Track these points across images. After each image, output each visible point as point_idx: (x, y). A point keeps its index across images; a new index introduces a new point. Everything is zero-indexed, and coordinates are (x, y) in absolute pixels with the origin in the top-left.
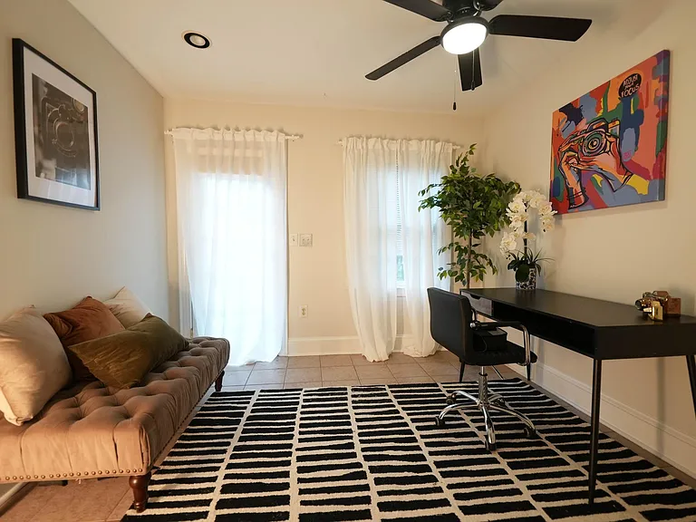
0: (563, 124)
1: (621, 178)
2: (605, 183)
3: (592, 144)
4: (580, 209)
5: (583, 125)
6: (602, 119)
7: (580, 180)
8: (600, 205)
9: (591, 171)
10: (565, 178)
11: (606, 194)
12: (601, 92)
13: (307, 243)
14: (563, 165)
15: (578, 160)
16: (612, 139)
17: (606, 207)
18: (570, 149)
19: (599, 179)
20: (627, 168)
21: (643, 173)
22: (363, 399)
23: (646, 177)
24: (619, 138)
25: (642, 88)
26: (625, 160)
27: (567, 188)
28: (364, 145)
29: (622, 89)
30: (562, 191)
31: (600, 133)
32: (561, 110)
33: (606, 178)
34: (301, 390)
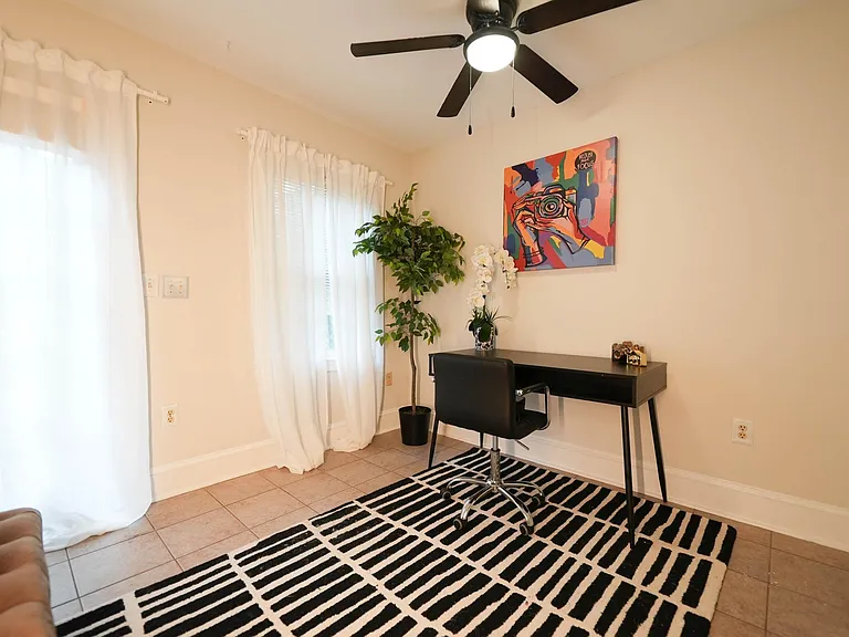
0: (517, 183)
1: (579, 242)
2: (563, 244)
3: (549, 207)
4: (538, 267)
5: (539, 188)
6: (558, 185)
7: (537, 240)
8: (559, 265)
9: (548, 232)
10: (521, 236)
11: (565, 256)
12: (557, 160)
13: (178, 293)
14: (518, 223)
15: (535, 220)
16: (569, 205)
17: (565, 267)
18: (526, 208)
19: (557, 240)
20: (585, 234)
21: (600, 240)
22: (343, 531)
23: (603, 244)
24: (576, 205)
25: (596, 165)
26: (582, 226)
27: (524, 246)
28: (283, 146)
29: (578, 162)
30: (517, 248)
31: (556, 198)
32: (513, 168)
33: (565, 241)
34: (225, 557)
